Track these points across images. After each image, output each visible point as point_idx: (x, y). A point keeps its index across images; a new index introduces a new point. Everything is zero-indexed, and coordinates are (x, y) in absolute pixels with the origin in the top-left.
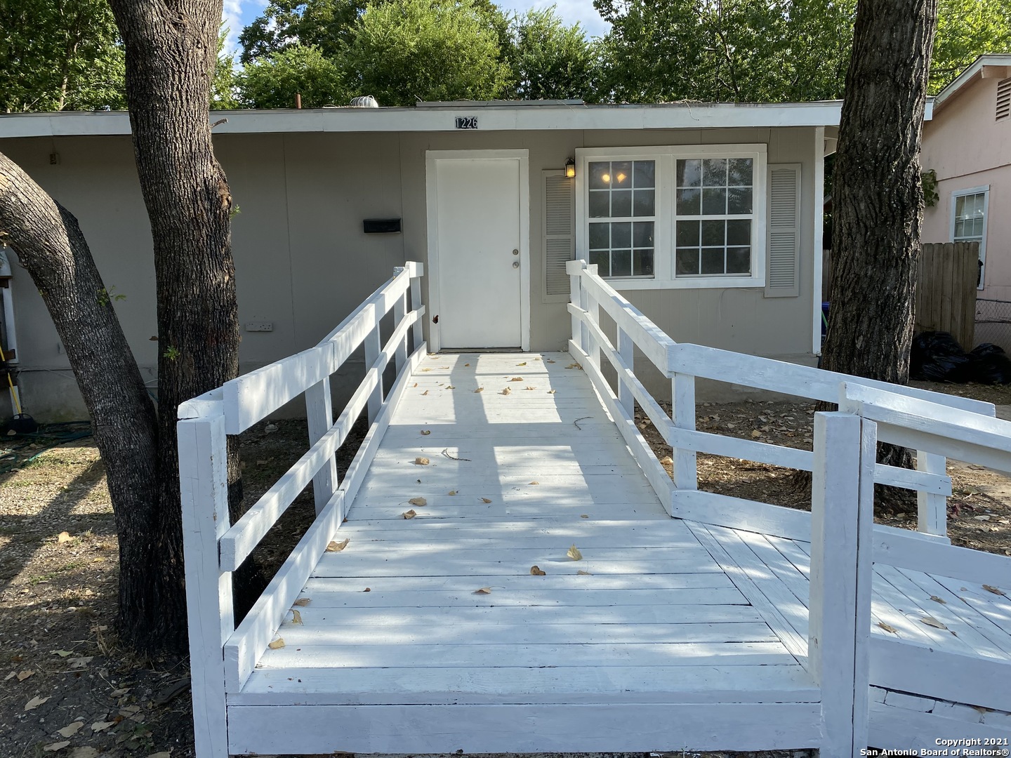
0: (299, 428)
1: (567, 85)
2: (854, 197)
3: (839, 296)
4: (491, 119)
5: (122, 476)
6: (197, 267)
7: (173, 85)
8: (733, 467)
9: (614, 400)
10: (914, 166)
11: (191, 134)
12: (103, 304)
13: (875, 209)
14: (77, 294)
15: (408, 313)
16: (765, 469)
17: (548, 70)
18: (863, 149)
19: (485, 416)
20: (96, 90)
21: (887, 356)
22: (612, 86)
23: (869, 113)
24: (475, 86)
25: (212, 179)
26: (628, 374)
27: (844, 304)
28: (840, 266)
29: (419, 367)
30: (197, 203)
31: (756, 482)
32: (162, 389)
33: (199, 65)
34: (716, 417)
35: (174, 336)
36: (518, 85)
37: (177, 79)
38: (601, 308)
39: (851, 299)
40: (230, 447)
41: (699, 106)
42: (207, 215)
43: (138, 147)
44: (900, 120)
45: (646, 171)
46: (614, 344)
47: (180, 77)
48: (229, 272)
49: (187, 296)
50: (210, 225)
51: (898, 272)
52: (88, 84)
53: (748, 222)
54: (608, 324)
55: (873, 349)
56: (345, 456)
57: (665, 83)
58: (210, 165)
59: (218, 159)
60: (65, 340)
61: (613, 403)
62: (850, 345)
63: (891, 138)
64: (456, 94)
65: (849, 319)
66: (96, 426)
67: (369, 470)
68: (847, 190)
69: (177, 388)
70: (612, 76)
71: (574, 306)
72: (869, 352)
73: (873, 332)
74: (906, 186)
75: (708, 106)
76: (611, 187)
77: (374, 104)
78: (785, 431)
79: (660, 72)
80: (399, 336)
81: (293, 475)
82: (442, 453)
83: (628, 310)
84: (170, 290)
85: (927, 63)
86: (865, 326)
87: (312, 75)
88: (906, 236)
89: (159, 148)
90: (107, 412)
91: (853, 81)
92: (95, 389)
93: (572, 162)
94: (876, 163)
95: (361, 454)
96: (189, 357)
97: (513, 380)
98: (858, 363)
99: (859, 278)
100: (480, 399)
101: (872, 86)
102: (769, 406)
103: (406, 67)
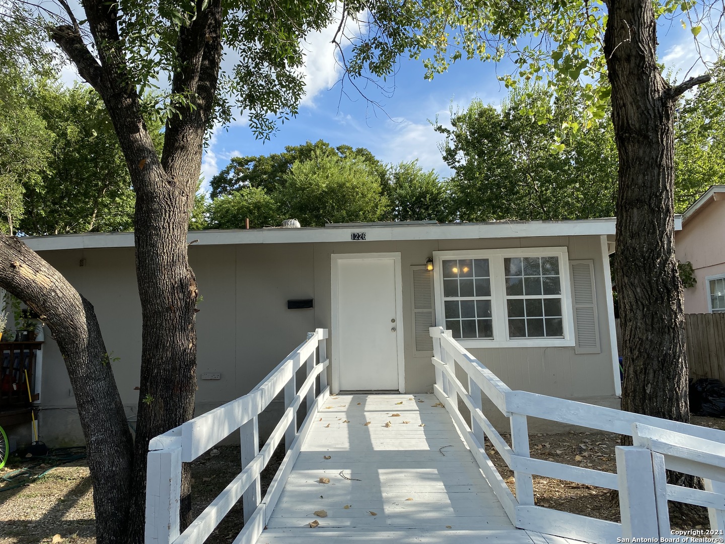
0: (235, 452)
1: (427, 209)
2: (631, 284)
3: (629, 354)
4: (375, 233)
5: (104, 492)
6: (171, 339)
7: (164, 219)
8: (563, 486)
9: (469, 432)
10: (672, 263)
11: (174, 250)
12: (105, 364)
13: (648, 292)
14: (88, 357)
15: (316, 365)
16: (587, 487)
17: (413, 200)
18: (634, 252)
19: (371, 444)
20: (114, 217)
21: (671, 399)
22: (457, 209)
23: (635, 228)
24: (365, 211)
25: (185, 279)
26: (478, 413)
27: (633, 360)
28: (628, 333)
29: (324, 406)
30: (174, 295)
31: (581, 498)
32: (139, 425)
33: (183, 207)
34: (547, 445)
35: (151, 387)
36: (394, 210)
37: (167, 215)
38: (455, 362)
39: (638, 357)
40: (184, 469)
41: (517, 223)
42: (180, 303)
43: (139, 258)
44: (658, 232)
45: (483, 266)
46: (467, 390)
47: (169, 214)
48: (193, 341)
49: (162, 358)
50: (182, 309)
51: (671, 337)
52: (110, 213)
53: (559, 300)
54: (461, 374)
55: (660, 394)
56: (267, 475)
57: (494, 206)
58: (185, 270)
59: (190, 265)
60: (76, 389)
61: (468, 435)
62: (641, 390)
63: (653, 244)
64: (352, 217)
65: (639, 372)
66: (90, 453)
67: (284, 488)
68: (626, 280)
69: (150, 425)
70: (457, 202)
71: (436, 359)
72: (656, 397)
73: (658, 381)
74: (668, 276)
75: (523, 223)
76: (458, 276)
77: (298, 225)
78: (600, 456)
79: (490, 200)
80: (310, 382)
81: (229, 491)
82: (340, 474)
83: (474, 364)
84: (151, 355)
85: (671, 195)
86: (651, 376)
87: (258, 206)
88: (673, 311)
89: (152, 260)
90: (98, 442)
91: (622, 207)
92: (92, 426)
93: (430, 260)
94: (644, 261)
95: (279, 474)
96: (160, 402)
97: (393, 416)
98: (650, 404)
99: (642, 341)
100: (367, 431)
101: (635, 210)
102: (587, 437)
103: (320, 200)
